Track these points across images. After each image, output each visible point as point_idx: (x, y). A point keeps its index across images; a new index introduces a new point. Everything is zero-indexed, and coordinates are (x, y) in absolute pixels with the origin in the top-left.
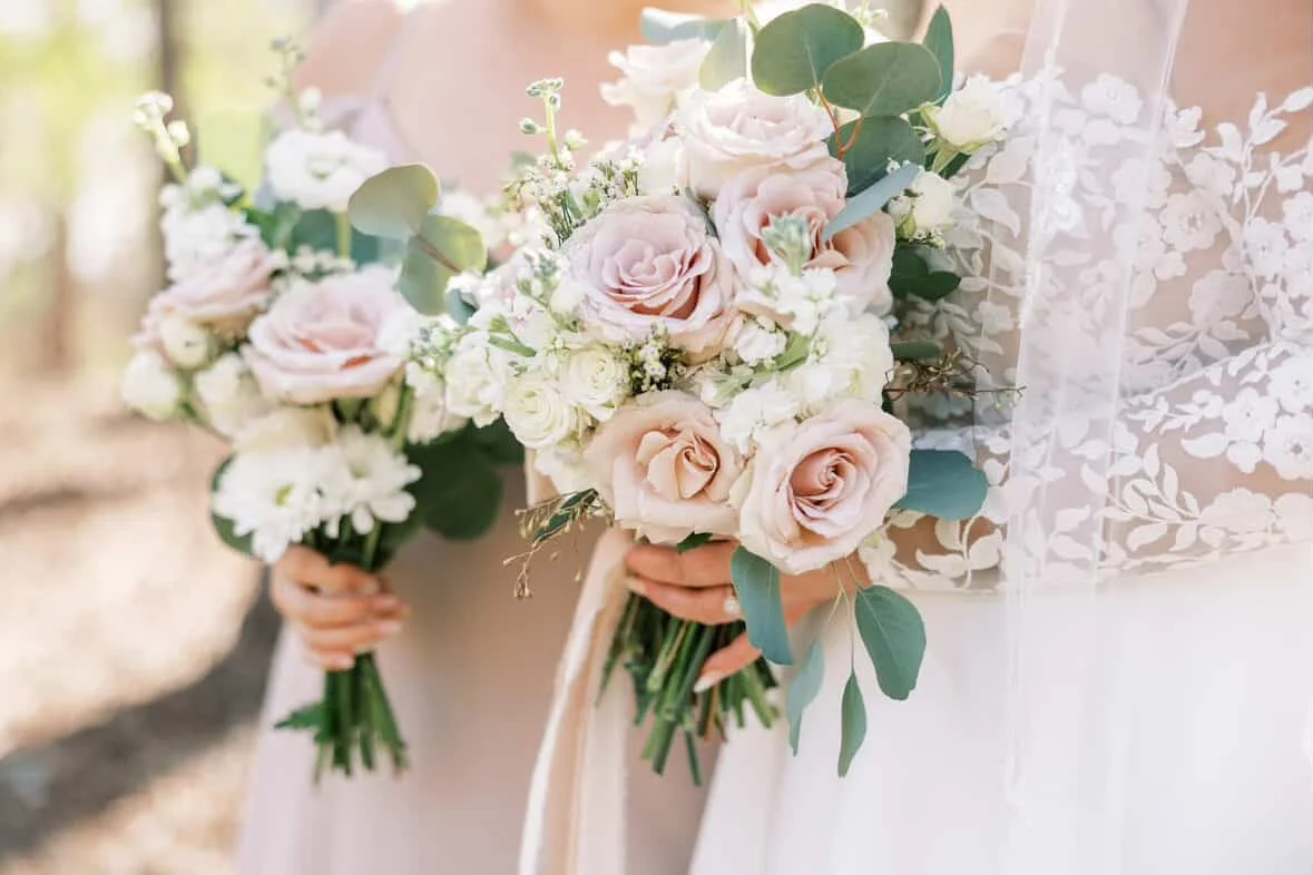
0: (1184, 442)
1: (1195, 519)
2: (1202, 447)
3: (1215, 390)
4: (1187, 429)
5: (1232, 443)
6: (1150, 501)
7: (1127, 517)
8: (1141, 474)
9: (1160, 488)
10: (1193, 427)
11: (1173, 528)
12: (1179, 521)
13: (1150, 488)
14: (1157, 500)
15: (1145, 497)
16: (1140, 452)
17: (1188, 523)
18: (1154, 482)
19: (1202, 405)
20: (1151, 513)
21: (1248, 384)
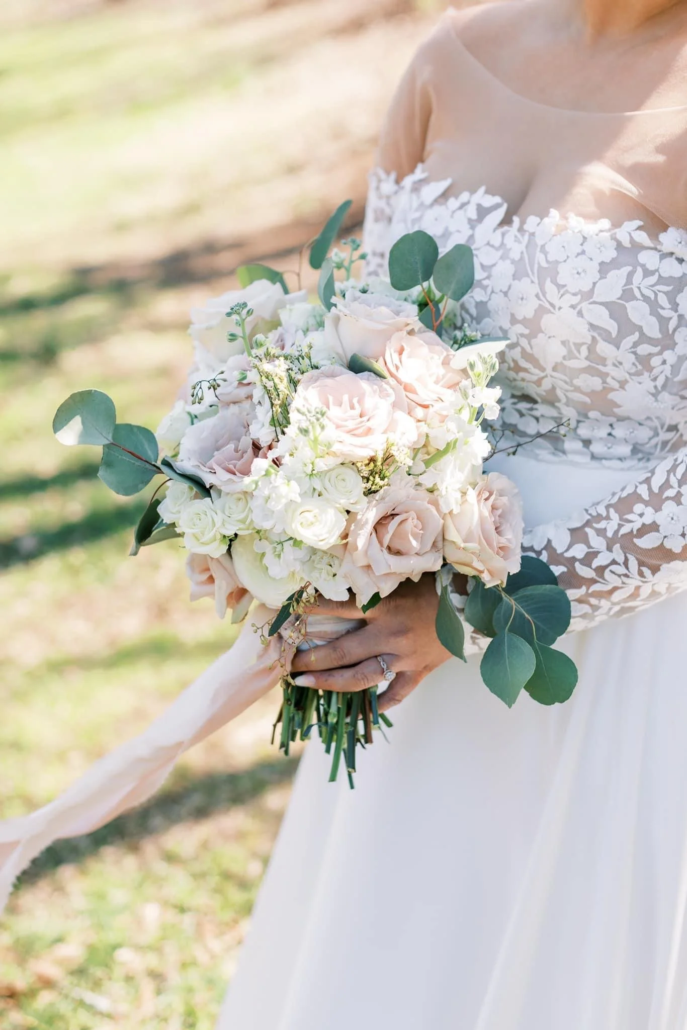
0: (635, 540)
1: (650, 581)
2: (647, 542)
3: (647, 504)
4: (635, 532)
5: (665, 537)
6: (622, 577)
7: (609, 587)
8: (614, 562)
9: (627, 568)
10: (638, 530)
11: (638, 588)
12: (641, 584)
13: (621, 570)
14: (626, 576)
15: (619, 576)
16: (609, 549)
17: (646, 584)
18: (623, 566)
19: (641, 515)
20: (623, 583)
21: (668, 498)
